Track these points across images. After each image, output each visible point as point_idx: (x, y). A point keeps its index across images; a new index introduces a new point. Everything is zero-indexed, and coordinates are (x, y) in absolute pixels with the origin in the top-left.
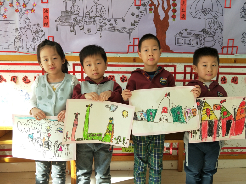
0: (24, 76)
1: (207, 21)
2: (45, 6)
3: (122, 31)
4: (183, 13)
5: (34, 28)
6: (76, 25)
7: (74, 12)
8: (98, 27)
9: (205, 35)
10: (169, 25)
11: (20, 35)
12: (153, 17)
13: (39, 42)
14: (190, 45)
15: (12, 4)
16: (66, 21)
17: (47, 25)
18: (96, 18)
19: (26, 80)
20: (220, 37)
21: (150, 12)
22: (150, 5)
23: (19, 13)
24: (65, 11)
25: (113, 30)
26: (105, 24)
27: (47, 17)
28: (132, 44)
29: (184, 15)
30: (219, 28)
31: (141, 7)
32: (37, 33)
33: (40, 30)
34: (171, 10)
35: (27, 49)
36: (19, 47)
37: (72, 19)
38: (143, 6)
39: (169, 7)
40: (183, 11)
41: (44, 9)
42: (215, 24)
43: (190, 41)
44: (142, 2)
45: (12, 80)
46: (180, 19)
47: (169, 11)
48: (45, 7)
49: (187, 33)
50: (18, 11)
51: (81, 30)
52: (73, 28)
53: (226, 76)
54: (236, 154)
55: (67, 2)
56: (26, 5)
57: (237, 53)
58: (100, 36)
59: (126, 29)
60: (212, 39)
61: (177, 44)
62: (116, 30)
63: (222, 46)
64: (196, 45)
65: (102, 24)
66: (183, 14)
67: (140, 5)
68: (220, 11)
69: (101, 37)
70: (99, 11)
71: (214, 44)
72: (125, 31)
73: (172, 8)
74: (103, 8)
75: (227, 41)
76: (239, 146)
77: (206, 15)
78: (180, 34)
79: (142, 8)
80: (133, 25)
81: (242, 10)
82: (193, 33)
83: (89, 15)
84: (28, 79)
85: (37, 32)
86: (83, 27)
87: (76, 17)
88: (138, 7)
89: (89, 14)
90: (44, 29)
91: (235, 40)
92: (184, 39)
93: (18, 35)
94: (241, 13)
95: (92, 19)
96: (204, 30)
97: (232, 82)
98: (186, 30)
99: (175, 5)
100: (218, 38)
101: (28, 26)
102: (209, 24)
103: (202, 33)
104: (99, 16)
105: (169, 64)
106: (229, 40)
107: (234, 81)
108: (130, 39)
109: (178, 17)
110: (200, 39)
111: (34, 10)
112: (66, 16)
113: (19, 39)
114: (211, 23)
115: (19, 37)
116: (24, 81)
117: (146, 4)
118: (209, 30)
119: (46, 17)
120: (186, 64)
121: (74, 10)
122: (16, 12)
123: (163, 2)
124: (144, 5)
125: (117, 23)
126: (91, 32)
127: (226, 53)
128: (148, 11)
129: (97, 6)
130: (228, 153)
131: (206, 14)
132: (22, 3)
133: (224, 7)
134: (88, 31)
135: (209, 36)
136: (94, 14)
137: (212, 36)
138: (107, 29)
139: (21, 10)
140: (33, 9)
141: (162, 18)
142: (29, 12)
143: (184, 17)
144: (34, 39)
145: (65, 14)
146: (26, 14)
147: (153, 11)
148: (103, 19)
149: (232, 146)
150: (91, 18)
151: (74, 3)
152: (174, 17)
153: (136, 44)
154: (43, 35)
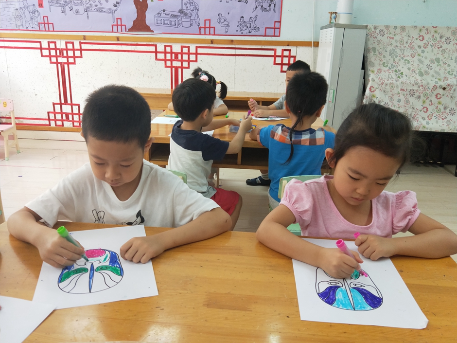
3: (106, 12)
5: (31, 9)
6: (66, 6)
8: (85, 8)
9: (182, 15)
10: (148, 6)
14: (169, 25)
16: (57, 2)
17: (41, 5)
20: (196, 18)
25: (98, 11)
26: (91, 5)
28: (115, 23)
30: (195, 9)
35: (27, 27)
36: (20, 26)
37: (62, 1)
42: (191, 5)
43: (169, 21)
46: (158, 1)
49: (165, 13)
51: (70, 10)
52: (64, 9)
59: (110, 10)
61: (156, 24)
62: (101, 11)
63: (199, 26)
64: (175, 25)
65: (88, 5)
69: (88, 17)
72: (108, 12)
75: (204, 22)
78: (159, 15)
80: (115, 6)
82: (171, 13)
85: (33, 13)
86: (72, 8)
90: (40, 9)
91: (211, 21)
92: (163, 19)
93: (18, 15)
96: (181, 11)
98: (164, 11)
101: (26, 6)
103: (179, 14)
105: (150, 43)
106: (206, 20)
108: (114, 19)
110: (178, 19)
113: (19, 18)
114: (187, 3)
118: (185, 11)
120: (166, 44)
125: (101, 4)
126: (79, 12)
134: (76, 12)
135: (186, 16)
144: (32, 18)
153: (119, 23)
154: (39, 15)
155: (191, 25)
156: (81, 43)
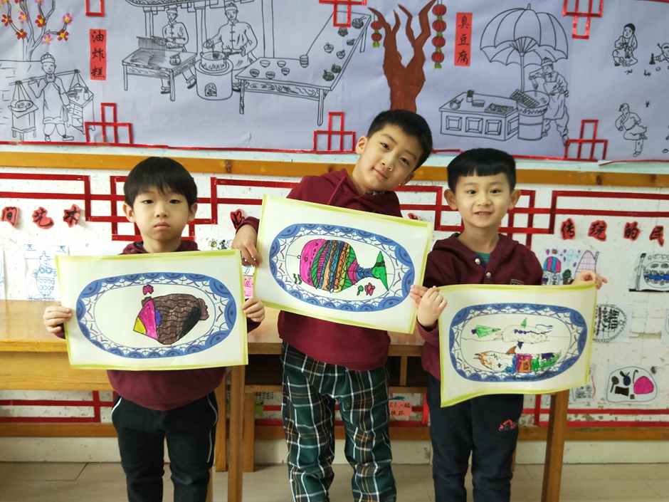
0: (37, 209)
1: (528, 70)
2: (95, 24)
3: (300, 94)
4: (463, 47)
6: (177, 75)
7: (172, 40)
8: (235, 81)
9: (520, 108)
10: (424, 80)
11: (27, 99)
12: (383, 58)
13: (78, 119)
14: (481, 133)
15: (9, 17)
16: (150, 65)
17: (100, 73)
18: (230, 57)
19: (41, 218)
20: (560, 115)
21: (374, 44)
22: (375, 26)
23: (25, 39)
24: (149, 37)
25: (275, 90)
26: (254, 73)
27: (100, 52)
28: (325, 127)
29: (466, 55)
30: (557, 91)
31: (351, 30)
32: (73, 94)
33: (80, 86)
34: (429, 41)
35: (47, 136)
36: (25, 131)
37: (168, 59)
38: (356, 27)
39: (425, 33)
40: (462, 44)
41: (93, 33)
42: (548, 79)
43: (481, 122)
44: (353, 17)
45: (5, 217)
46: (456, 64)
47: (425, 42)
48: (96, 27)
49: (472, 101)
50: (25, 34)
51: (189, 87)
52: (169, 83)
53: (576, 219)
54: (596, 428)
55: (154, 13)
56: (44, 20)
57: (604, 158)
58: (241, 104)
59: (311, 89)
60: (539, 119)
61: (444, 130)
62: (283, 90)
63: (566, 138)
64: (497, 133)
65: (246, 73)
66: (463, 52)
67: (349, 26)
68: (561, 45)
69: (242, 107)
70: (239, 38)
71: (546, 131)
72: (307, 94)
73: (434, 33)
74: (249, 32)
75: (580, 125)
76: (606, 407)
77: (524, 56)
78: (455, 105)
79: (353, 33)
81: (617, 43)
82: (488, 101)
83: (211, 50)
84: (48, 215)
86: (196, 80)
87: (178, 55)
88: (343, 29)
89: (213, 47)
90: (93, 84)
91: (600, 125)
92: (464, 117)
93: (22, 98)
94: (615, 52)
95: (219, 58)
96: (519, 94)
97: (591, 234)
98: (470, 94)
99: (441, 27)
100: (557, 117)
101: (49, 74)
102: (531, 78)
103: (513, 103)
104: (237, 53)
105: (424, 184)
106: (584, 122)
107: (596, 232)
108: (320, 114)
109: (449, 61)
110: (508, 119)
111: (67, 34)
112: (151, 51)
113: (25, 109)
114: (537, 75)
115: (26, 103)
116: (35, 221)
117: (365, 21)
118: (532, 95)
119: (98, 54)
121: (174, 36)
122: (19, 38)
123: (410, 17)
124: (358, 24)
125: (285, 71)
126: (215, 93)
127: (575, 156)
128: (369, 41)
129: (233, 25)
130: (577, 423)
131: (523, 51)
132: (34, 13)
133: (571, 36)
134: (207, 91)
135: (532, 110)
136: (224, 47)
137: (540, 111)
138: (259, 86)
139: (32, 32)
140: (63, 31)
141: (406, 59)
142: (52, 39)
143: (464, 60)
144: (65, 109)
145: (149, 45)
146: (44, 45)
147: (382, 41)
148: (249, 58)
149: (589, 405)
150: (216, 56)
151: (173, 17)
152: (438, 58)
153: (337, 127)
154: (89, 100)
155: (544, 133)
156: (215, 183)
